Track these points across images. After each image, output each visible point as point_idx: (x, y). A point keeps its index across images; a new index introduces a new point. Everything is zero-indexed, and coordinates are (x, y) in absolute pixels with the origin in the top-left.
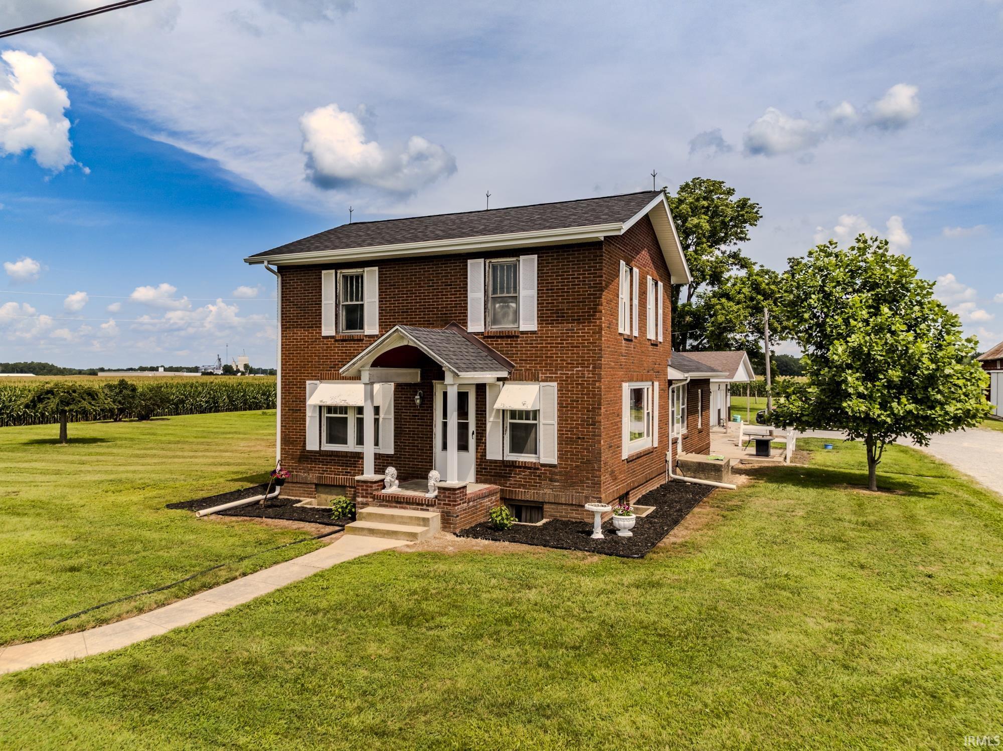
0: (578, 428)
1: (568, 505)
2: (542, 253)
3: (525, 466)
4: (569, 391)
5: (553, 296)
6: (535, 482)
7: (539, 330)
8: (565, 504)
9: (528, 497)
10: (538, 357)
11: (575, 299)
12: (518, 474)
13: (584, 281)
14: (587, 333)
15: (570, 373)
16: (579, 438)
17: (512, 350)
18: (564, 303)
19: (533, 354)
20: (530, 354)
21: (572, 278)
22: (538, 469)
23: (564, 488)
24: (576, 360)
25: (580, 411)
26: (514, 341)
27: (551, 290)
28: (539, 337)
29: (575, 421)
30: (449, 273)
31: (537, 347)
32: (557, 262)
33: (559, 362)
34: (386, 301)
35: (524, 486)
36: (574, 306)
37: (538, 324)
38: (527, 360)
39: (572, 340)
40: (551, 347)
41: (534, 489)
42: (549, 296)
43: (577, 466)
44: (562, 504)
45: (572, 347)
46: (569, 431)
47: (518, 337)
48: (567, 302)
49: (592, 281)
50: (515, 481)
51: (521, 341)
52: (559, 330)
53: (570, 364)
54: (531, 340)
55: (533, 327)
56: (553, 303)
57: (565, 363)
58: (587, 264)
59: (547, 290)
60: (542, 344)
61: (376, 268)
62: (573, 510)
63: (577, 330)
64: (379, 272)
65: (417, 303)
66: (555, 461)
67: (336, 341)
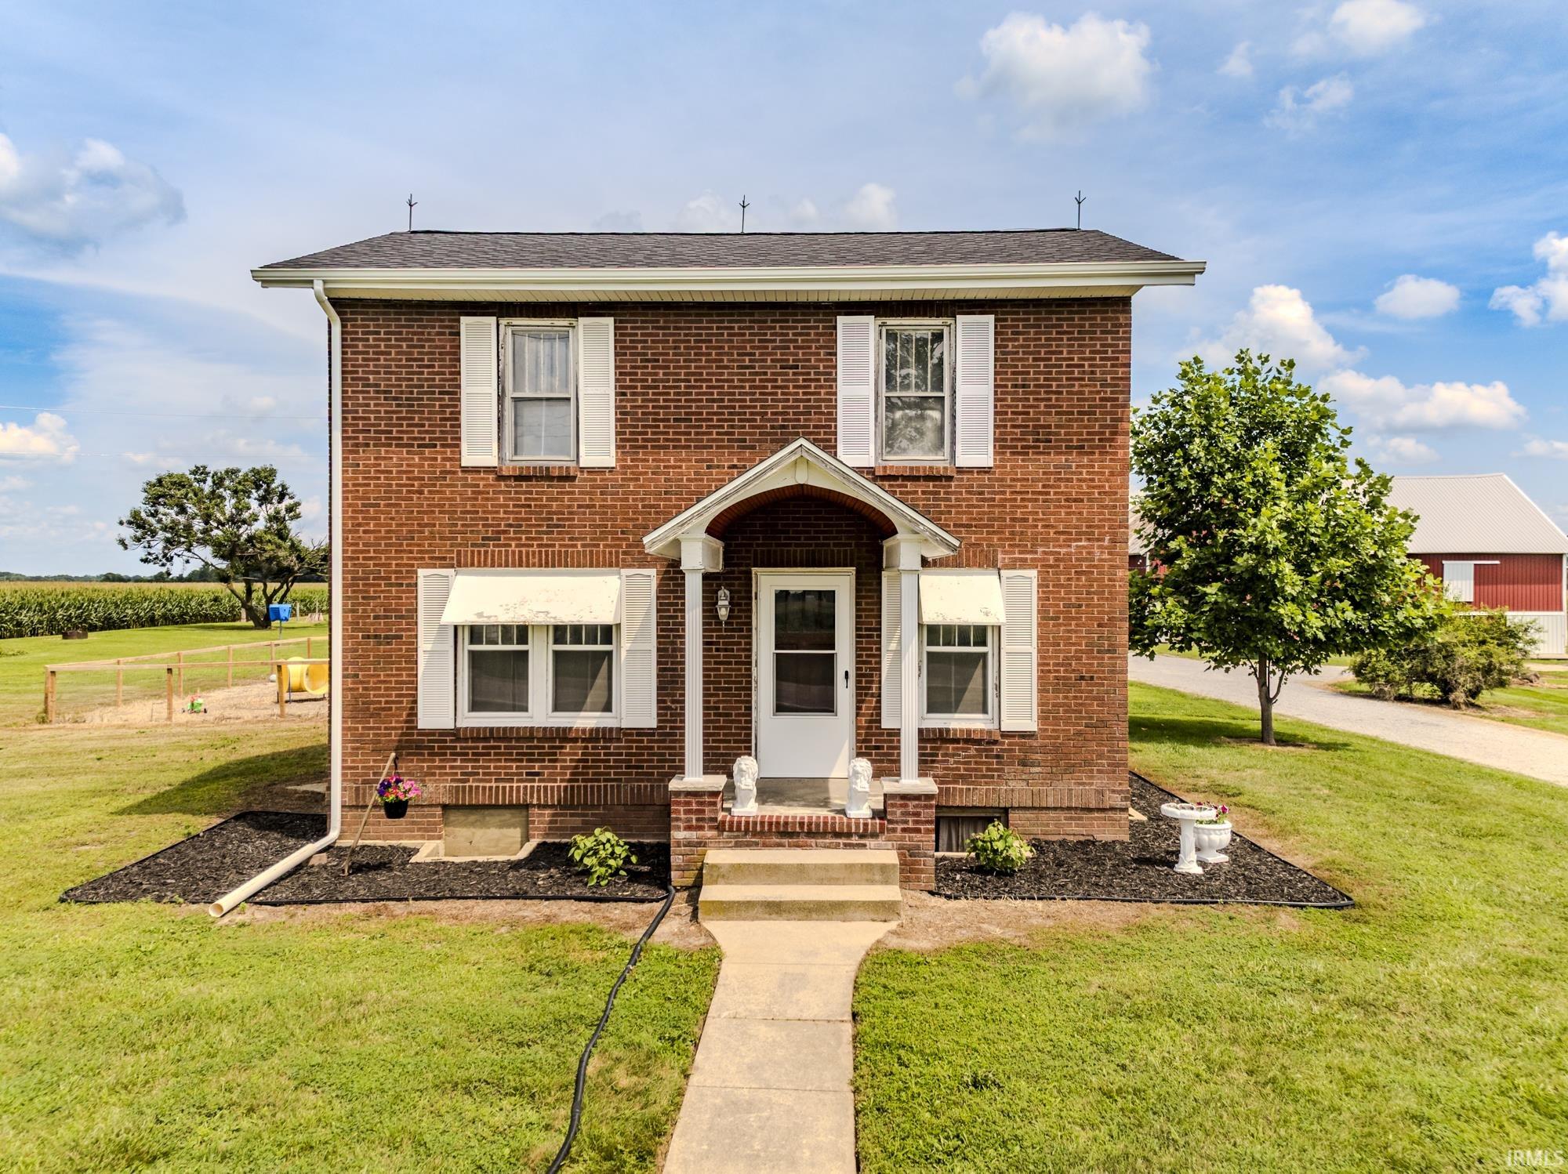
0: (1080, 659)
1: (1062, 809)
2: (1003, 313)
3: (968, 739)
4: (1062, 586)
5: (1028, 400)
6: (988, 770)
7: (996, 467)
8: (1055, 809)
9: (975, 800)
10: (994, 520)
11: (1072, 406)
12: (953, 756)
13: (1093, 372)
14: (1097, 473)
15: (1063, 550)
16: (1082, 678)
17: (939, 506)
18: (1050, 413)
19: (984, 513)
20: (978, 513)
21: (1068, 366)
22: (995, 742)
23: (1051, 777)
24: (1076, 527)
25: (1084, 625)
26: (943, 487)
27: (1024, 386)
28: (998, 480)
29: (1074, 644)
30: (791, 341)
31: (994, 500)
32: (1036, 333)
33: (1040, 529)
34: (633, 394)
35: (964, 778)
36: (1070, 420)
37: (996, 453)
38: (971, 526)
39: (1066, 486)
40: (1023, 500)
41: (986, 783)
42: (1020, 400)
43: (1079, 733)
44: (1048, 808)
45: (1067, 500)
46: (1062, 665)
47: (950, 478)
48: (1057, 413)
49: (1110, 373)
50: (945, 769)
51: (957, 486)
52: (1039, 467)
53: (1063, 533)
54: (979, 486)
55: (984, 457)
56: (1028, 413)
57: (1052, 531)
58: (1098, 339)
59: (1016, 386)
60: (1004, 493)
61: (610, 321)
62: (1071, 818)
63: (1078, 467)
64: (616, 328)
65: (714, 401)
66: (1032, 725)
67: (501, 478)
